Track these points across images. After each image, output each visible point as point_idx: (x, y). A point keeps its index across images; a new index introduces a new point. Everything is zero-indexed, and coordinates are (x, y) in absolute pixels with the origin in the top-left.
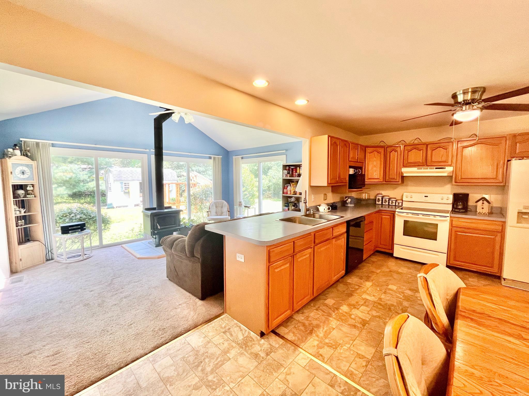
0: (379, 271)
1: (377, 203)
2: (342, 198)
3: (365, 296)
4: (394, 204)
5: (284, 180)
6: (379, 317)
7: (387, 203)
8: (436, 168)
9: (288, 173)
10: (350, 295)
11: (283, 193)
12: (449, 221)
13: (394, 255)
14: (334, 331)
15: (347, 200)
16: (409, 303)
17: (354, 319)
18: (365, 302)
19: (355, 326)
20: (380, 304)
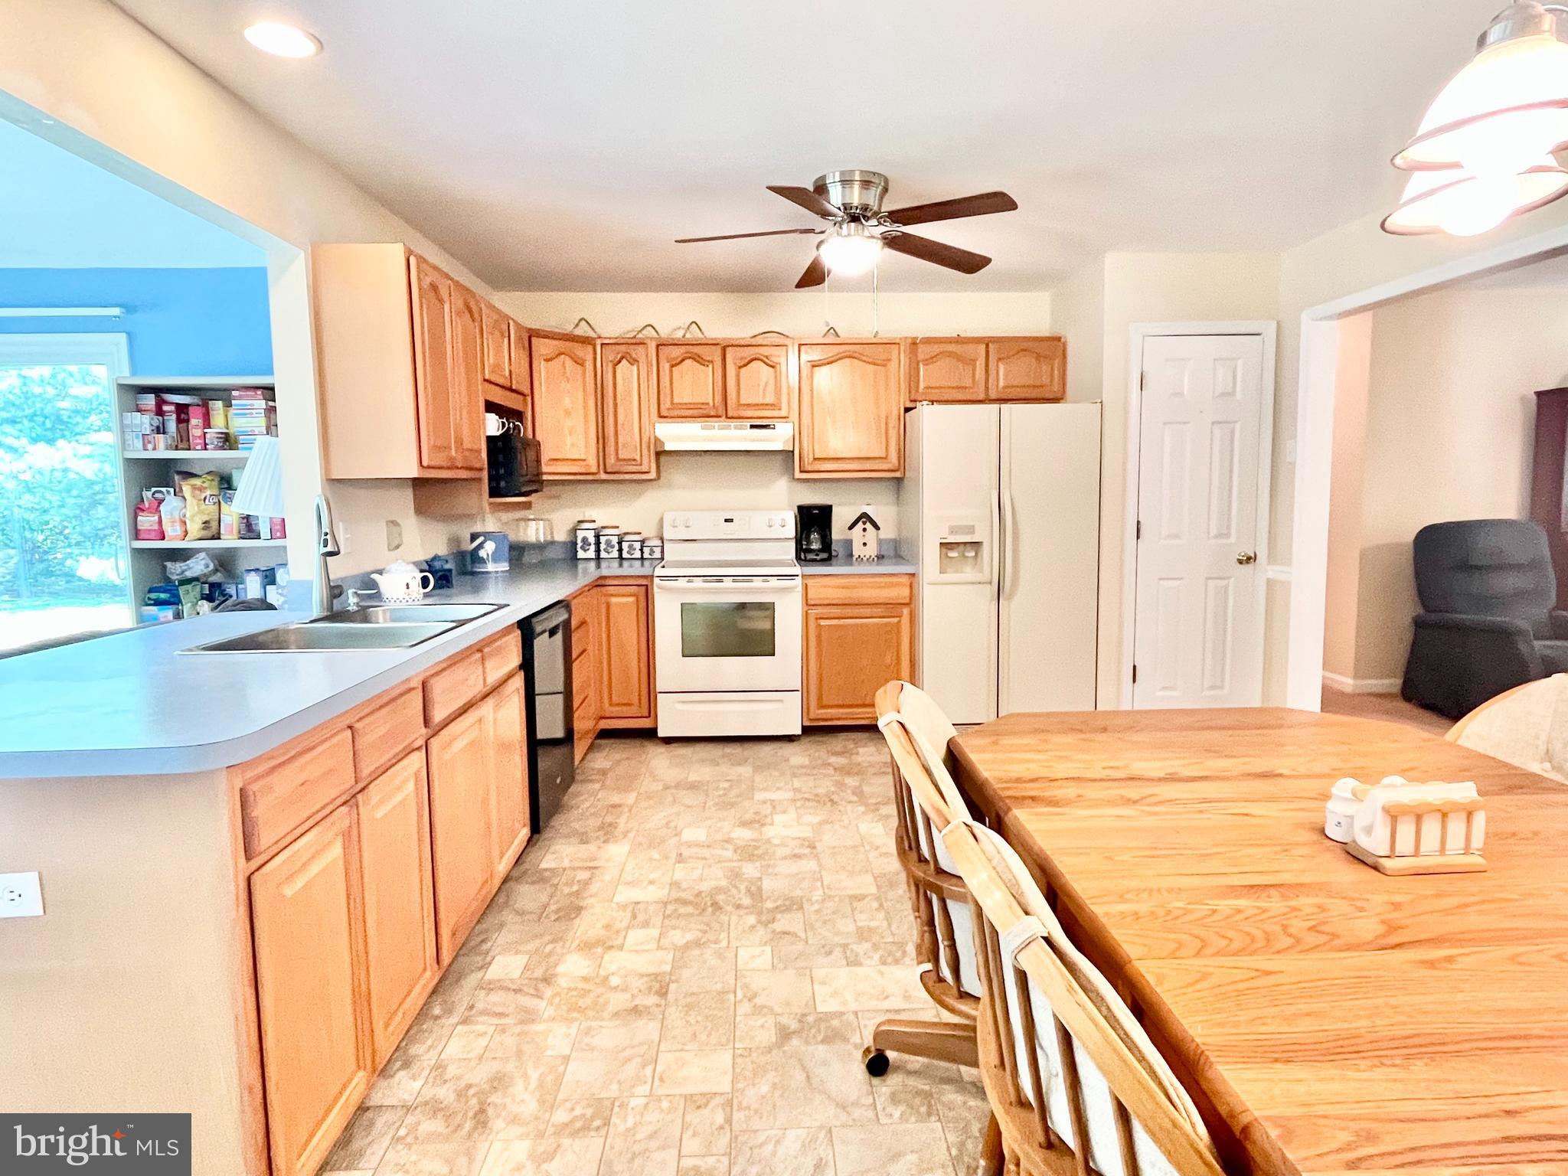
0: (631, 798)
1: (581, 554)
2: (455, 541)
3: (624, 895)
4: (638, 554)
5: (132, 463)
6: (697, 944)
7: (615, 554)
8: (752, 427)
9: (161, 430)
10: (573, 911)
11: (136, 534)
12: (800, 588)
13: (662, 733)
14: (572, 1066)
15: (480, 546)
16: (758, 864)
17: (625, 990)
18: (634, 917)
19: (636, 1011)
20: (685, 903)
